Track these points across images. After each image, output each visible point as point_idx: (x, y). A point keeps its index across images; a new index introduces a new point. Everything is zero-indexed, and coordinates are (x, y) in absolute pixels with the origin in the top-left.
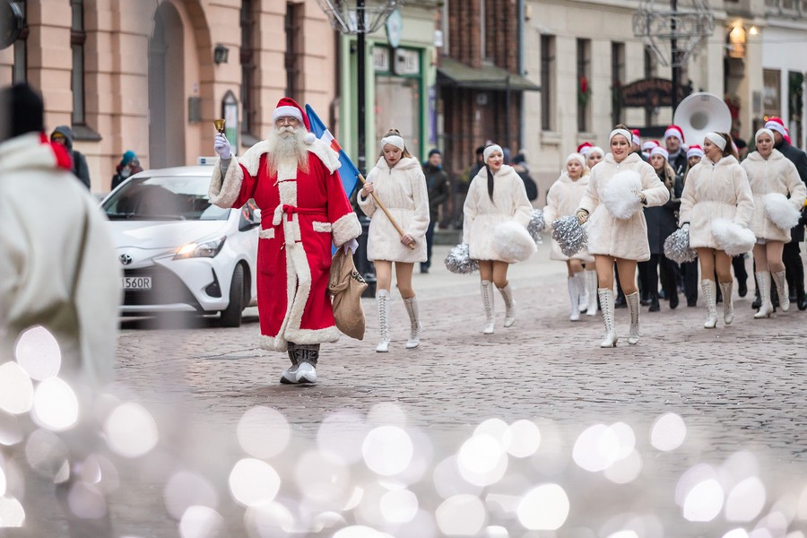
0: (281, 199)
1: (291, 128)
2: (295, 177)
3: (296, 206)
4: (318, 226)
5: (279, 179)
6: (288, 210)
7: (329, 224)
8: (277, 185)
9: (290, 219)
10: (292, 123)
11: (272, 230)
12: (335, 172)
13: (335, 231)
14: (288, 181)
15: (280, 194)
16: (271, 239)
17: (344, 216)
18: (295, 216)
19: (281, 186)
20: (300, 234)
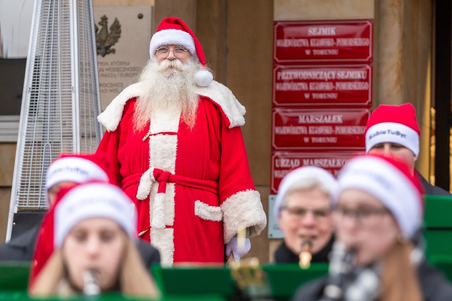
0: (152, 160)
1: (178, 63)
2: (176, 130)
3: (173, 173)
4: (202, 210)
5: (152, 130)
6: (162, 178)
7: (218, 208)
8: (148, 139)
9: (162, 190)
10: (180, 55)
13: (226, 221)
14: (164, 133)
15: (152, 152)
18: (171, 188)
19: (153, 141)
20: (173, 215)
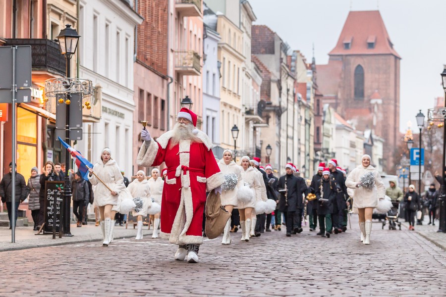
0: (180, 162)
1: (184, 124)
2: (189, 151)
3: (188, 167)
4: (200, 179)
5: (180, 151)
6: (184, 169)
7: (205, 178)
8: (179, 154)
9: (185, 173)
10: (185, 122)
11: (175, 179)
12: (211, 149)
13: (208, 182)
14: (185, 152)
15: (180, 159)
16: (174, 184)
17: (214, 175)
18: (188, 172)
19: (181, 155)
20: (190, 182)
